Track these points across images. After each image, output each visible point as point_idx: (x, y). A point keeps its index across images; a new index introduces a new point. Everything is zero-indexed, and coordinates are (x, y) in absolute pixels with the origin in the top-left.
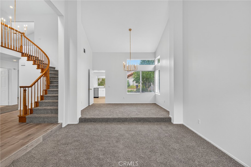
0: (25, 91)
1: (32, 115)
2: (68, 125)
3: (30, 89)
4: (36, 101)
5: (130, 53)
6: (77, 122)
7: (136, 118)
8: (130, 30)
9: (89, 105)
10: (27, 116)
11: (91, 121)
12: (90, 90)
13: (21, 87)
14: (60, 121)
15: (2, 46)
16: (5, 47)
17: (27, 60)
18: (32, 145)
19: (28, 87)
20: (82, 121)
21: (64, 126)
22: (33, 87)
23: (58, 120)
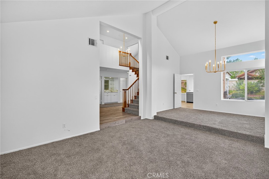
0: (125, 92)
1: (128, 108)
2: (146, 119)
3: (127, 91)
4: (131, 99)
5: (215, 50)
6: (152, 118)
7: (205, 126)
8: (215, 23)
9: (174, 108)
10: (125, 108)
11: (162, 120)
12: (175, 94)
13: (123, 90)
14: (140, 115)
15: (120, 65)
16: (121, 66)
17: (132, 72)
18: (118, 123)
19: (126, 90)
20: (156, 118)
21: (142, 118)
22: (129, 90)
23: (139, 113)
